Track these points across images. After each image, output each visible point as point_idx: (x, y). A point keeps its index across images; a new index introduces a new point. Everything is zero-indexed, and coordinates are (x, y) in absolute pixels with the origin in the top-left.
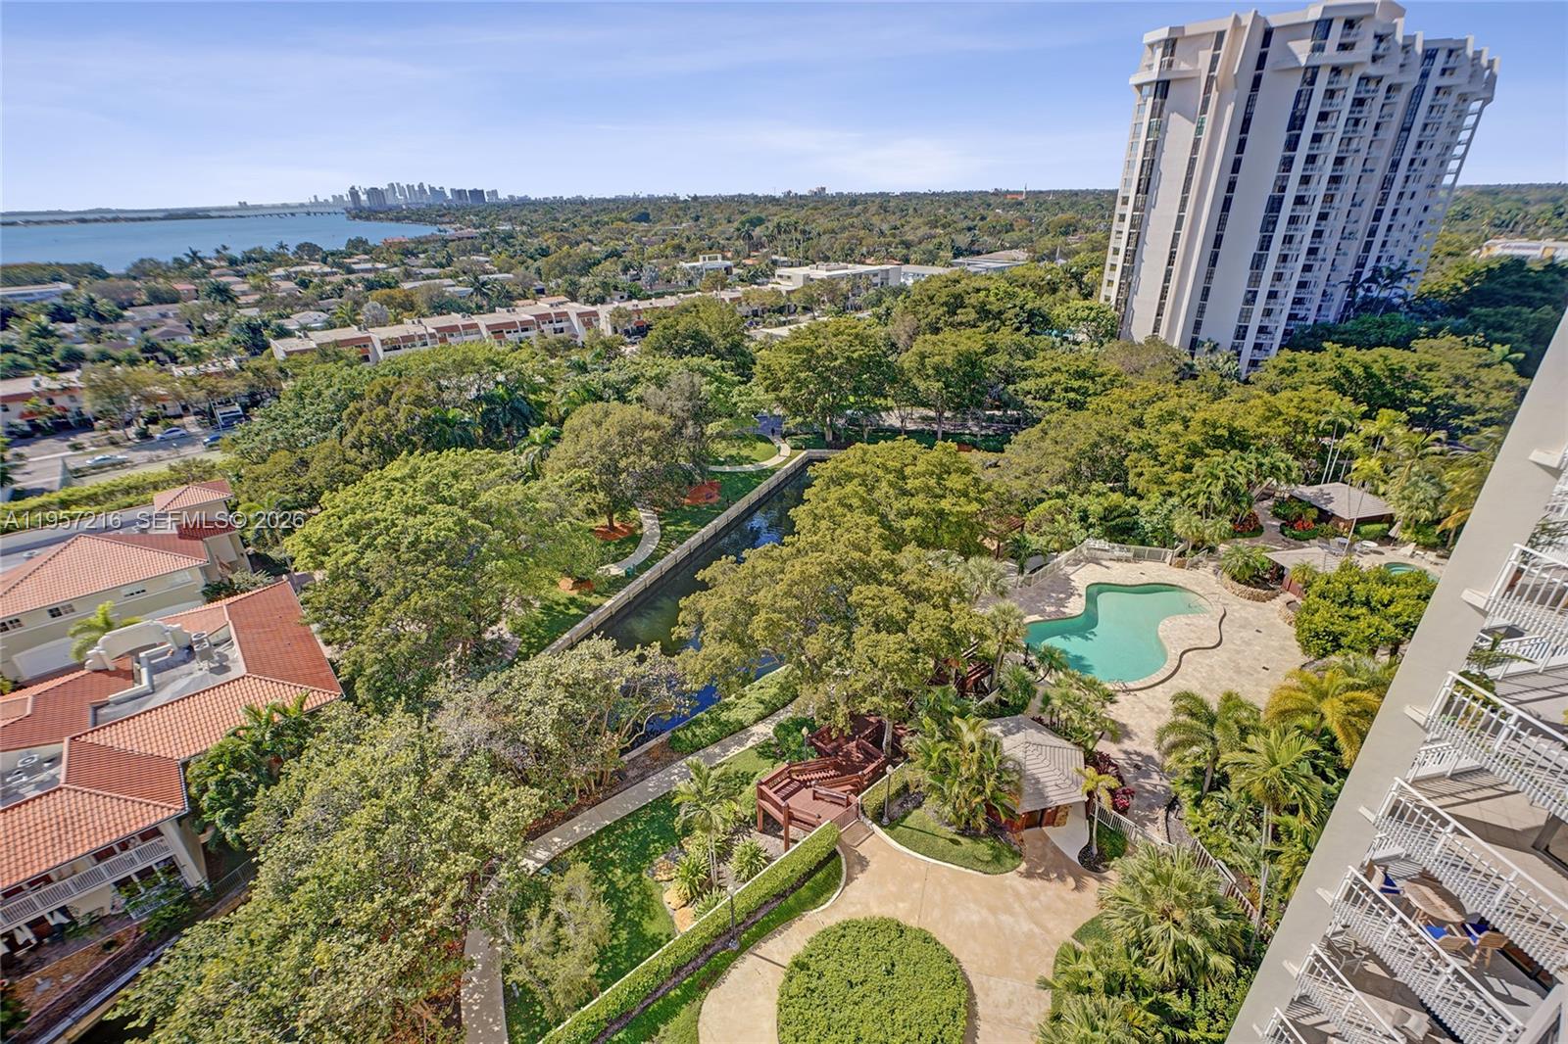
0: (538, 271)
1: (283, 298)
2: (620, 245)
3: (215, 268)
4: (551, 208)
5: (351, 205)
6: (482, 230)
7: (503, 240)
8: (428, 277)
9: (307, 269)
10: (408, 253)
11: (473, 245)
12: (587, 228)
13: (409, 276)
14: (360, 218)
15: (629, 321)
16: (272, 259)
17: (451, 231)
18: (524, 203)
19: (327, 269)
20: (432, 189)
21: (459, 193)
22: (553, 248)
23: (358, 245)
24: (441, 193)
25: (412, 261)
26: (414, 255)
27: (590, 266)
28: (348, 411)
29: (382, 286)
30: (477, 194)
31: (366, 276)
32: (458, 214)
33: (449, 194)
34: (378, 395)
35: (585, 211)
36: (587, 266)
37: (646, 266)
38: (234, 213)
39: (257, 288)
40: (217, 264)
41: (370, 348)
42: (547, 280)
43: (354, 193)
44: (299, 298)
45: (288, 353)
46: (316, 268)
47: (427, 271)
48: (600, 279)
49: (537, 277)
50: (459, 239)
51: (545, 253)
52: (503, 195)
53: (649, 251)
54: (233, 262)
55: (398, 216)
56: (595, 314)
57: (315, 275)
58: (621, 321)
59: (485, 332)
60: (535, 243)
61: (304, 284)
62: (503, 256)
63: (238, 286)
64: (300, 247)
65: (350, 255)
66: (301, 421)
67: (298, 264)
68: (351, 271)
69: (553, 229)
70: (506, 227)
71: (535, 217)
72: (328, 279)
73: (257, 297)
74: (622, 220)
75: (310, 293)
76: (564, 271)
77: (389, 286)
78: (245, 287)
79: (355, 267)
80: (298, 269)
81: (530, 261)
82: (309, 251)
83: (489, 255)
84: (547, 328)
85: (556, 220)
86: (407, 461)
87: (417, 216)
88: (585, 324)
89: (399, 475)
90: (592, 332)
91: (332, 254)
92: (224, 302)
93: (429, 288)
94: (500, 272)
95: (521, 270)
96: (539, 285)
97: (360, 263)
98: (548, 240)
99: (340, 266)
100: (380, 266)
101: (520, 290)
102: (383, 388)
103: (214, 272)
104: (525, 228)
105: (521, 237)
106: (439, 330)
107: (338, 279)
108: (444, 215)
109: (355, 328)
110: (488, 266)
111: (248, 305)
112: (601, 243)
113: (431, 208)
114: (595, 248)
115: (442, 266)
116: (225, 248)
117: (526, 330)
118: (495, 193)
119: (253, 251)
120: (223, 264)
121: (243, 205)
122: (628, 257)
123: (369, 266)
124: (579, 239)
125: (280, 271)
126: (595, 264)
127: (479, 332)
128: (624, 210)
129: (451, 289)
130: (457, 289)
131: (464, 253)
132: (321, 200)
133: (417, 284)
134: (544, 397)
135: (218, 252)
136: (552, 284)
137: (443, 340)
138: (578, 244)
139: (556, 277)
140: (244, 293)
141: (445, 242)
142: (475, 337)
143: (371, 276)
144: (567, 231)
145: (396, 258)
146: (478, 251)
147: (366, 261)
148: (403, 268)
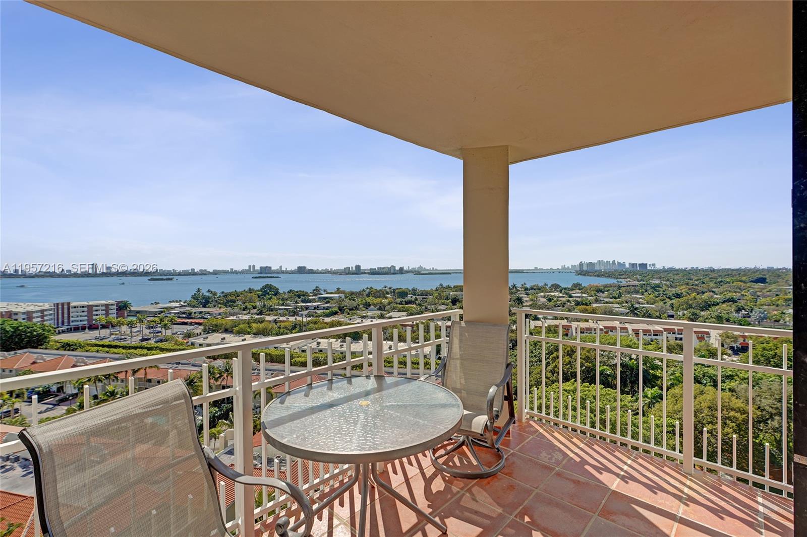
0: (672, 306)
1: (540, 305)
2: (736, 296)
3: (520, 291)
4: (688, 274)
5: (578, 269)
6: (642, 282)
7: (652, 288)
8: (607, 303)
9: (552, 294)
10: (599, 291)
11: (635, 288)
12: (712, 284)
13: (597, 301)
14: (581, 275)
15: (735, 342)
16: (540, 289)
17: (624, 282)
18: (671, 270)
19: (561, 295)
20: (619, 263)
21: (633, 265)
22: (684, 294)
23: (577, 286)
24: (624, 264)
25: (601, 294)
26: (601, 291)
27: (710, 306)
28: (553, 355)
29: (583, 304)
30: (644, 266)
31: (577, 299)
32: (630, 274)
33: (627, 266)
34: (568, 351)
35: (712, 275)
36: (707, 306)
37: (756, 309)
38: (532, 271)
39: (532, 300)
40: (520, 290)
41: (570, 331)
42: (677, 311)
43: (581, 264)
44: (546, 306)
45: (536, 327)
46: (556, 294)
47: (606, 300)
48: (716, 314)
49: (670, 308)
50: (628, 286)
51: (678, 296)
52: (659, 266)
53: (761, 300)
54: (526, 289)
55: (599, 274)
56: (708, 333)
57: (555, 297)
58: (728, 341)
59: (630, 332)
60: (674, 291)
61: (550, 300)
62: (651, 296)
63: (525, 298)
64: (552, 285)
65: (572, 290)
66: (533, 355)
67: (550, 292)
68: (571, 297)
69: (687, 284)
70: (657, 282)
71: (676, 277)
72: (560, 299)
73: (531, 303)
74: (741, 281)
75: (552, 303)
76: (690, 307)
77: (586, 304)
78: (528, 299)
79: (573, 295)
80: (549, 294)
81: (667, 300)
82: (556, 287)
83: (643, 294)
84: (672, 337)
85: (691, 279)
86: (573, 384)
87: (609, 275)
88: (698, 338)
89: (568, 388)
90: (703, 343)
91: (565, 289)
92: (518, 304)
93: (606, 308)
94: (648, 303)
95: (661, 304)
96: (671, 312)
97: (576, 294)
98: (683, 289)
99: (567, 294)
100: (584, 295)
101: (658, 314)
102: (571, 348)
103: (518, 292)
104: (668, 283)
105: (665, 287)
106: (605, 327)
107: (564, 299)
108: (622, 275)
109: (566, 321)
110: (641, 300)
111: (527, 306)
112: (721, 293)
113: (617, 271)
114: (715, 296)
115: (615, 298)
116: (525, 284)
117: (657, 335)
118: (654, 265)
119: (534, 286)
120: (523, 289)
121: (536, 268)
122: (742, 303)
123: (579, 295)
124: (705, 290)
125: (542, 294)
126: (714, 305)
127: (627, 332)
128: (744, 275)
129: (617, 309)
130: (620, 309)
131: (629, 293)
132: (566, 267)
133: (600, 305)
134: (658, 373)
135: (522, 285)
136: (680, 313)
137: (606, 332)
138: (703, 293)
139: (683, 309)
140: (526, 301)
141: (620, 287)
142: (626, 334)
143: (579, 299)
144: (696, 285)
145: (593, 293)
146: (637, 292)
147: (578, 293)
148: (595, 297)
